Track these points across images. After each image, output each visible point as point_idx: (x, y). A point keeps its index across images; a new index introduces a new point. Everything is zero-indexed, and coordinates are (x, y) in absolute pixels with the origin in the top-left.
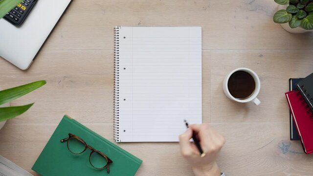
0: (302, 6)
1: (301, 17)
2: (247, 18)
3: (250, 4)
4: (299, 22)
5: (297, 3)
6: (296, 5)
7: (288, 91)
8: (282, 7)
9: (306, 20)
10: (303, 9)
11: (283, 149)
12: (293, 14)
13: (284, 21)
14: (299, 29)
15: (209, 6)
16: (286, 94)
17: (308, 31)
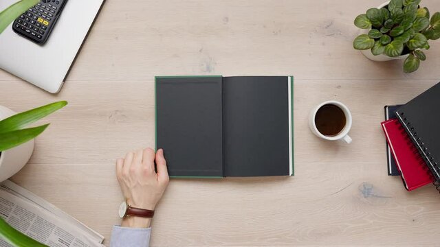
0: (387, 31)
1: (384, 43)
2: (323, 44)
3: (326, 28)
4: (383, 49)
5: (381, 27)
6: (379, 29)
7: (384, 120)
8: (363, 31)
9: (391, 46)
10: (388, 33)
11: (364, 193)
12: (376, 40)
13: (365, 47)
14: (383, 57)
15: (280, 31)
16: (382, 123)
17: (393, 58)
